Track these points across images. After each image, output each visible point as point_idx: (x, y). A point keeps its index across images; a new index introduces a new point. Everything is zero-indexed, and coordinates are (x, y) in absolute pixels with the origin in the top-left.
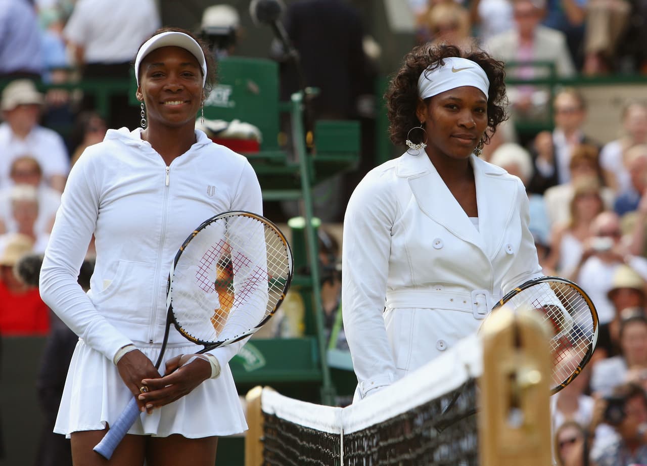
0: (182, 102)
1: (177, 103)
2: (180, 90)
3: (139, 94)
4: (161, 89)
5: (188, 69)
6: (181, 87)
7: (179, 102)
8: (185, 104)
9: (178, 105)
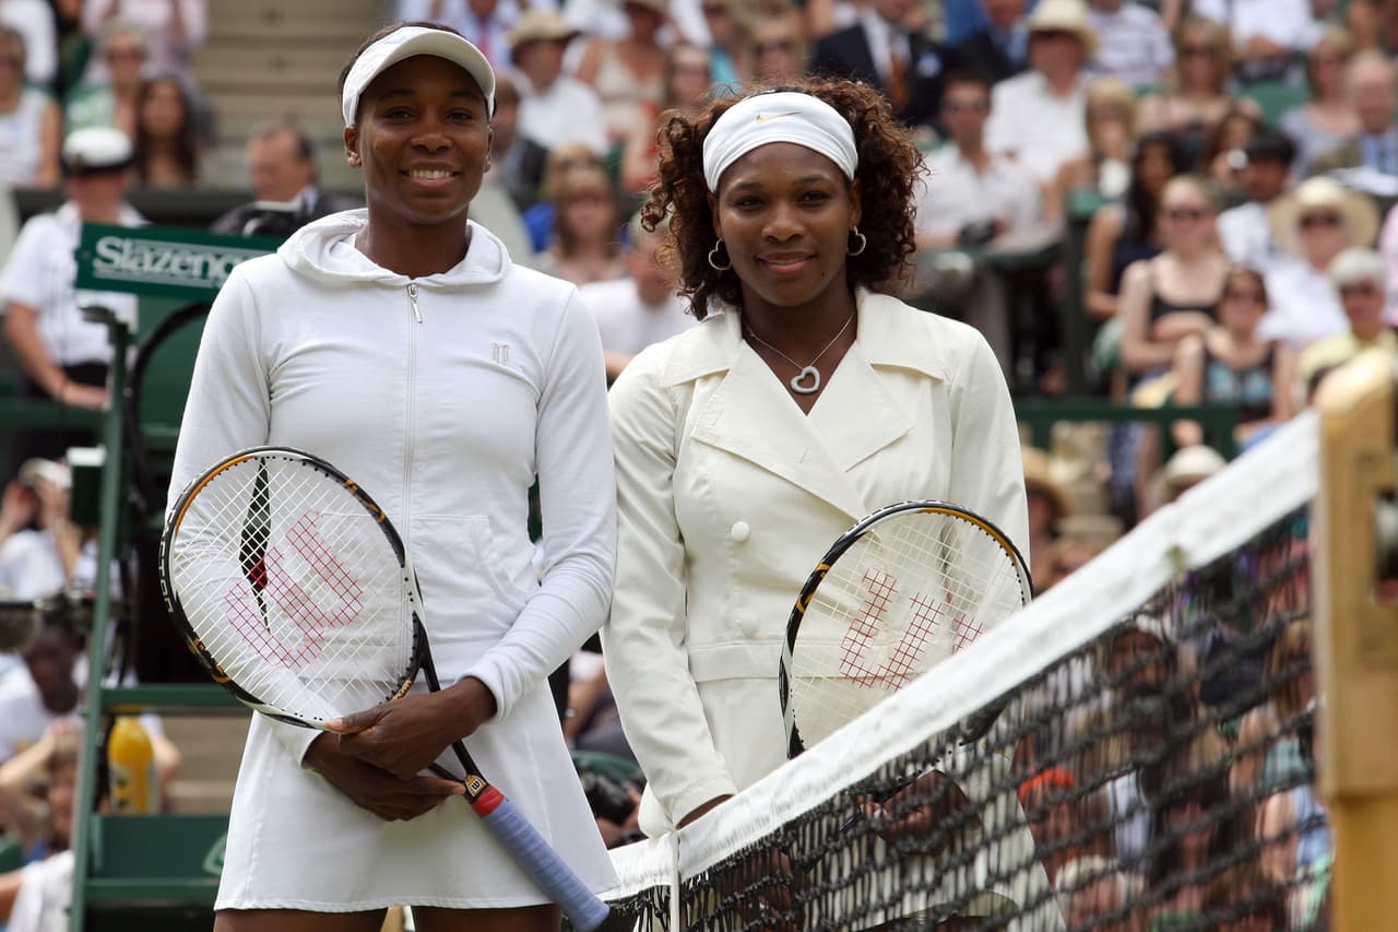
0: (448, 174)
1: (436, 174)
2: (443, 149)
3: (353, 153)
4: (406, 143)
5: (462, 103)
6: (448, 142)
7: (442, 173)
8: (452, 179)
9: (441, 178)
